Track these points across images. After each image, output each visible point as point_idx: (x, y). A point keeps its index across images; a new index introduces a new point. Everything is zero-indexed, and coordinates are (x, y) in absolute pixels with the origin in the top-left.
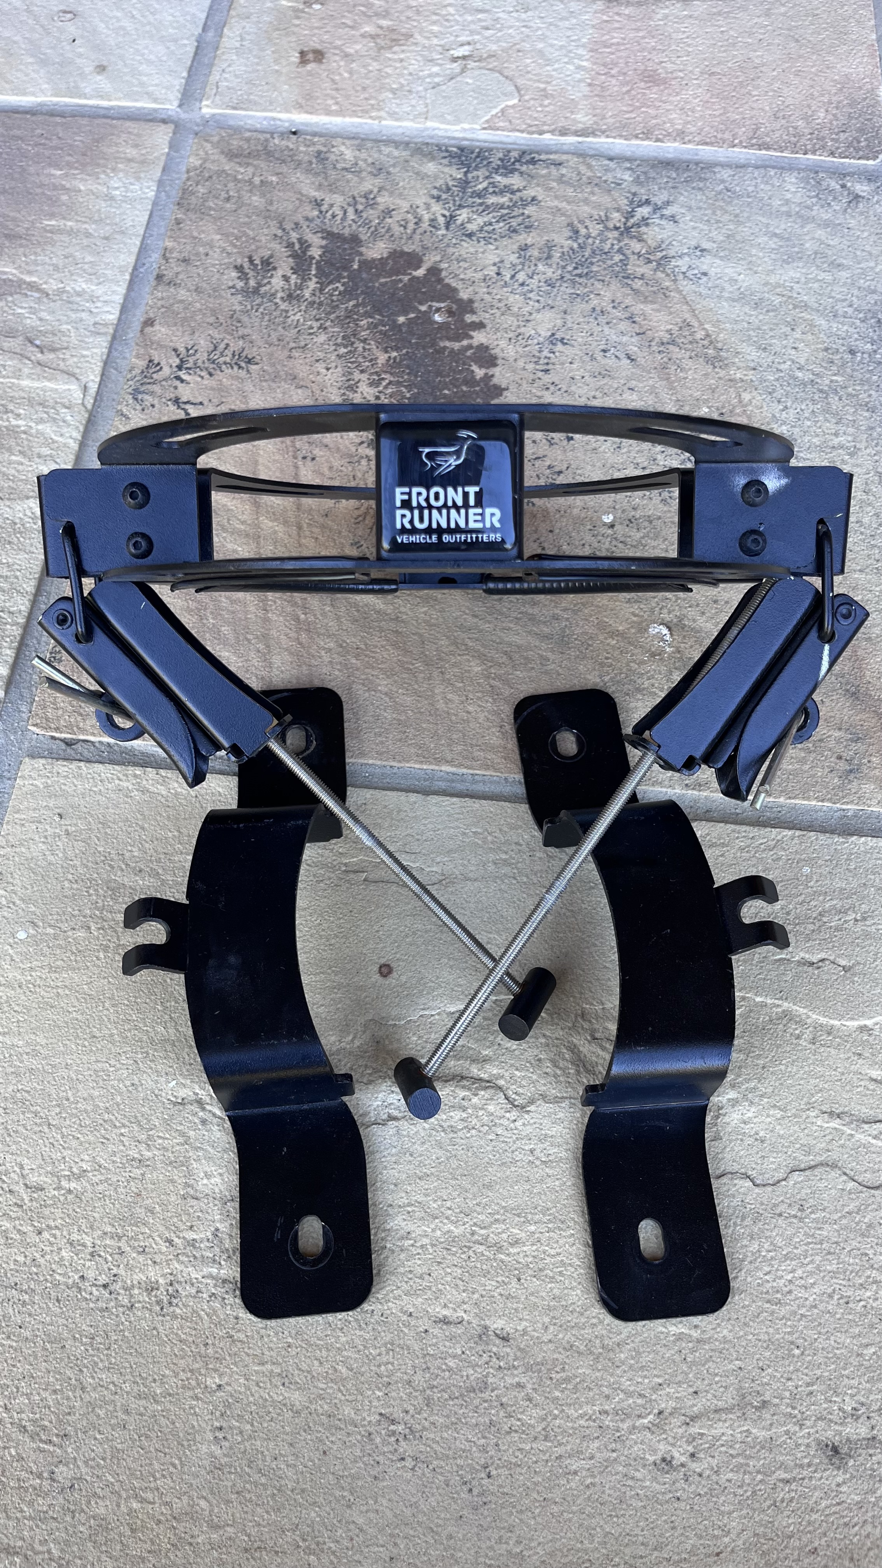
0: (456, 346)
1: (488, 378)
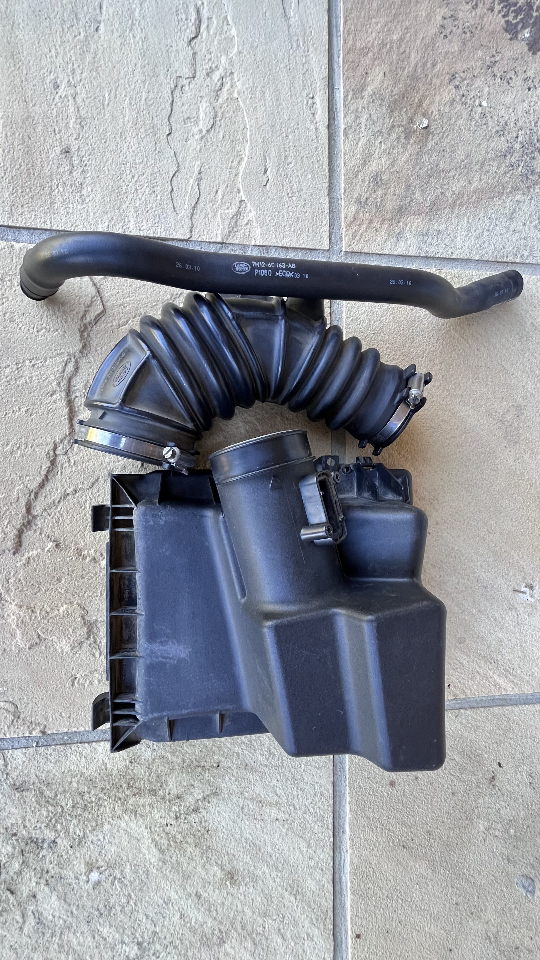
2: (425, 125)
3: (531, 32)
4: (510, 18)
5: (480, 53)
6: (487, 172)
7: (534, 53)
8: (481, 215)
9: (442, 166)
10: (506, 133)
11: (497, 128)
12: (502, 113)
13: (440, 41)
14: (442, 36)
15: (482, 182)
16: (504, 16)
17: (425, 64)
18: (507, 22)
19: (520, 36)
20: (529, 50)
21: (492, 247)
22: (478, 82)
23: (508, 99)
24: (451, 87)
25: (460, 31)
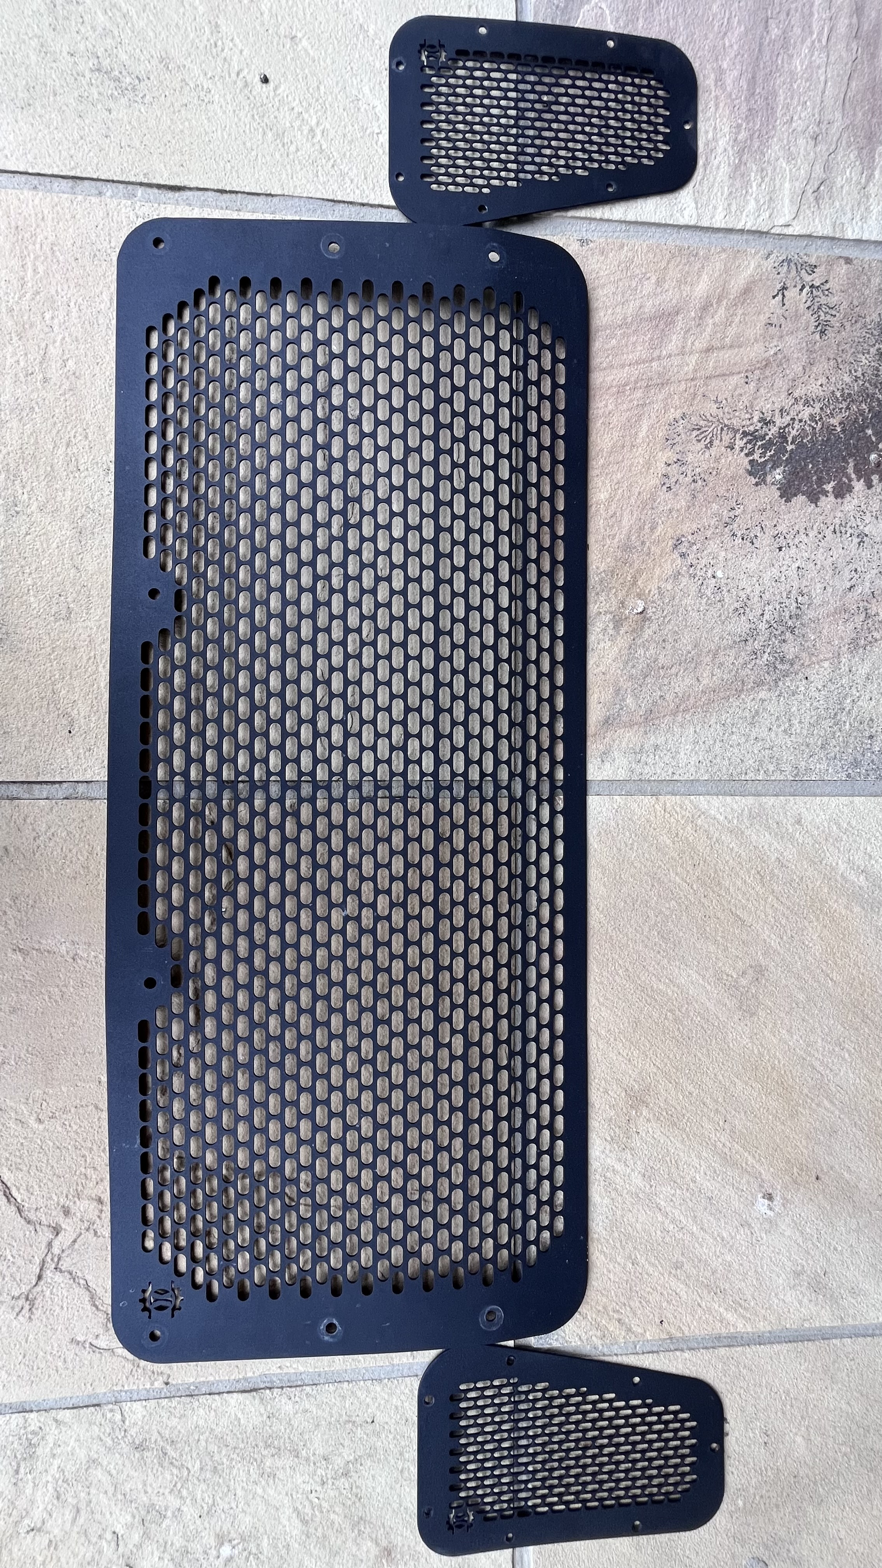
0: (850, 470)
1: (825, 493)
2: (640, 610)
3: (784, 471)
4: (756, 456)
5: (715, 506)
6: (722, 664)
7: (788, 500)
8: (713, 720)
9: (662, 660)
10: (748, 610)
11: (737, 605)
12: (742, 584)
13: (663, 495)
14: (664, 488)
15: (715, 678)
16: (747, 455)
17: (641, 528)
18: (751, 462)
19: (769, 479)
20: (781, 496)
21: (726, 762)
22: (713, 546)
23: (752, 565)
24: (676, 555)
25: (689, 479)
